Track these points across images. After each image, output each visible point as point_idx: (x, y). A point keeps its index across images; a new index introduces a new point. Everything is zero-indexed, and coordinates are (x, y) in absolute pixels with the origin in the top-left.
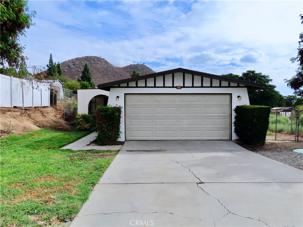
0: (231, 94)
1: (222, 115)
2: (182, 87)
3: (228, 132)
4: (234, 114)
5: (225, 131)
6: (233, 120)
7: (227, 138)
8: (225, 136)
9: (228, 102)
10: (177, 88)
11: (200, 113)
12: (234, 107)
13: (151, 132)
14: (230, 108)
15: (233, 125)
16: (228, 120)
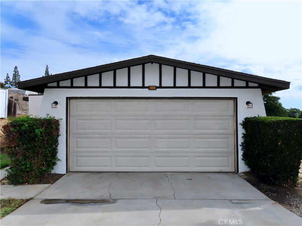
0: (236, 98)
1: (222, 131)
2: (157, 88)
3: (232, 159)
4: (241, 131)
5: (227, 158)
6: (241, 140)
7: (232, 169)
8: (228, 166)
9: (231, 112)
10: (149, 89)
11: (187, 129)
12: (241, 120)
13: (109, 158)
14: (234, 121)
15: (240, 148)
16: (232, 140)
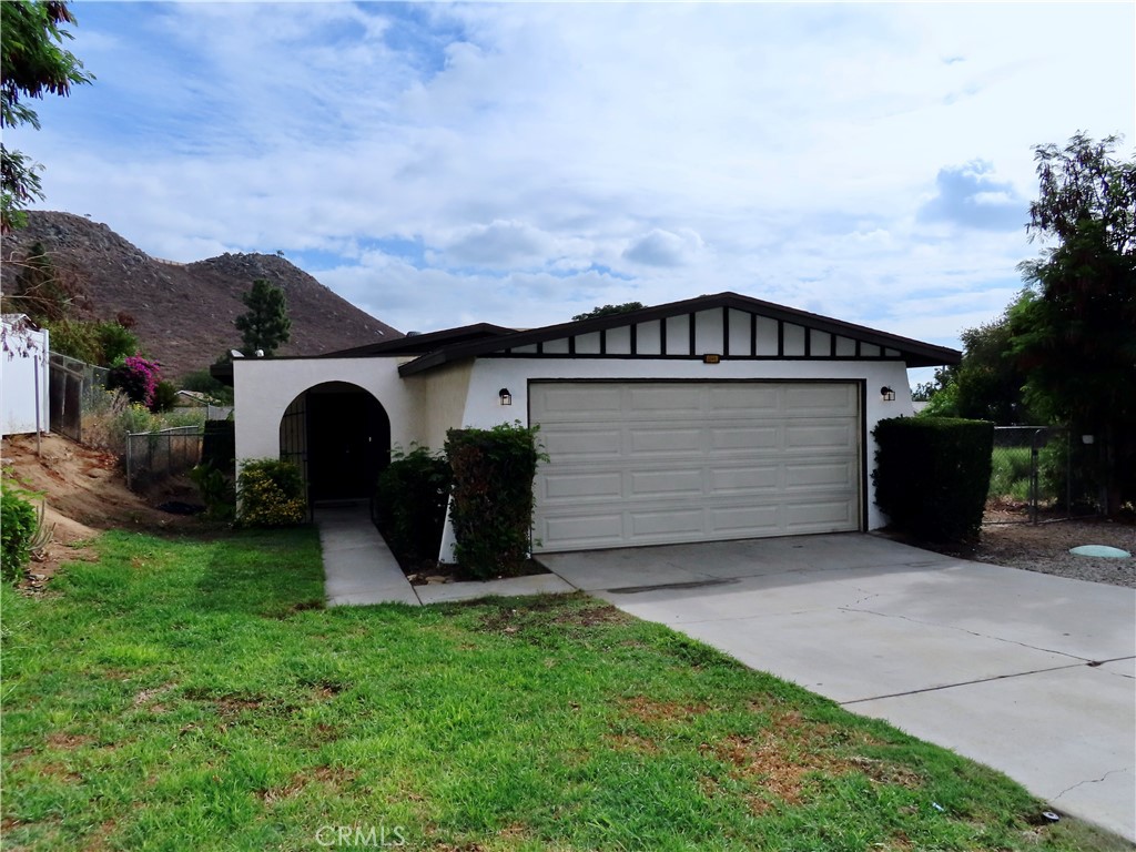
0: (864, 382)
1: (835, 449)
2: (721, 358)
3: (852, 506)
4: (872, 446)
5: (845, 504)
6: (871, 466)
7: (851, 525)
8: (846, 520)
9: (851, 409)
10: (705, 362)
11: (773, 447)
12: (871, 424)
13: (617, 517)
14: (857, 427)
15: (870, 481)
16: (852, 468)
